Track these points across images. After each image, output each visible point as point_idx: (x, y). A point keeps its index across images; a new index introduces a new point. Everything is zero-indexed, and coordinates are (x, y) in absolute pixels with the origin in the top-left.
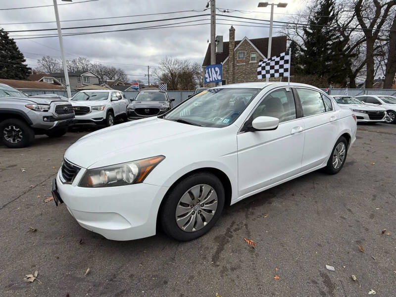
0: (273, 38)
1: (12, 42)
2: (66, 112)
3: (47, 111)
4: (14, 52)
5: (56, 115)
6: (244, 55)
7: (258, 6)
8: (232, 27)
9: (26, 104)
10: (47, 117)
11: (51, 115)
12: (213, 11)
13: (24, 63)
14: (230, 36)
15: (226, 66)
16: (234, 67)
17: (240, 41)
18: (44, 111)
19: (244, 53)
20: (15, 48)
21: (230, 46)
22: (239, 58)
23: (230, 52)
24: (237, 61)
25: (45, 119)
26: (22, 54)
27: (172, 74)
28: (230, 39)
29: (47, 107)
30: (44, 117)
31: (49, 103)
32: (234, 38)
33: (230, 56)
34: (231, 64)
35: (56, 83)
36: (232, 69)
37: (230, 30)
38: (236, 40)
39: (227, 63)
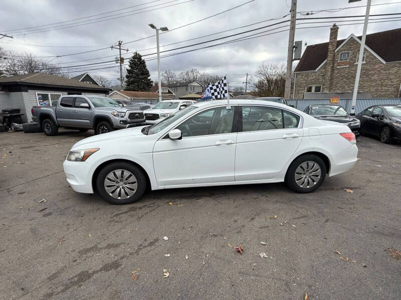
0: (367, 36)
1: (144, 62)
2: (137, 117)
3: (123, 117)
4: (144, 70)
5: (129, 120)
6: (348, 56)
7: (349, 2)
8: (335, 25)
9: (111, 112)
10: (123, 121)
11: (125, 120)
12: (294, 17)
13: (149, 78)
14: (331, 36)
15: (323, 70)
16: (333, 70)
17: (344, 40)
18: (121, 117)
19: (348, 53)
20: (145, 67)
21: (330, 47)
22: (341, 60)
23: (329, 54)
24: (338, 63)
25: (121, 122)
26: (148, 71)
27: (268, 80)
28: (331, 39)
29: (123, 114)
30: (121, 121)
31: (125, 111)
32: (336, 38)
33: (329, 58)
34: (329, 68)
35: (169, 92)
36: (330, 73)
37: (331, 29)
38: (339, 39)
39: (324, 67)
